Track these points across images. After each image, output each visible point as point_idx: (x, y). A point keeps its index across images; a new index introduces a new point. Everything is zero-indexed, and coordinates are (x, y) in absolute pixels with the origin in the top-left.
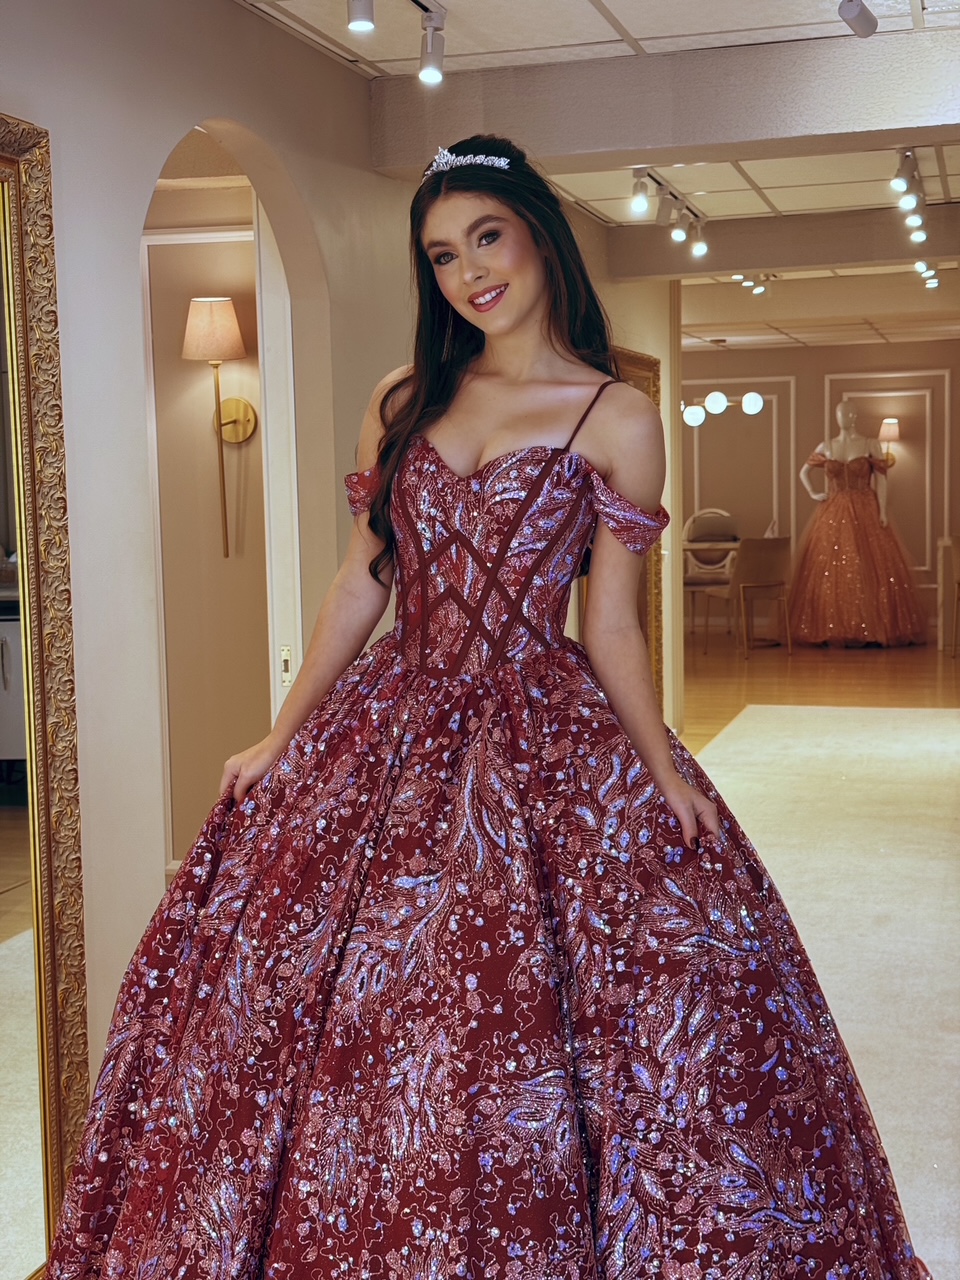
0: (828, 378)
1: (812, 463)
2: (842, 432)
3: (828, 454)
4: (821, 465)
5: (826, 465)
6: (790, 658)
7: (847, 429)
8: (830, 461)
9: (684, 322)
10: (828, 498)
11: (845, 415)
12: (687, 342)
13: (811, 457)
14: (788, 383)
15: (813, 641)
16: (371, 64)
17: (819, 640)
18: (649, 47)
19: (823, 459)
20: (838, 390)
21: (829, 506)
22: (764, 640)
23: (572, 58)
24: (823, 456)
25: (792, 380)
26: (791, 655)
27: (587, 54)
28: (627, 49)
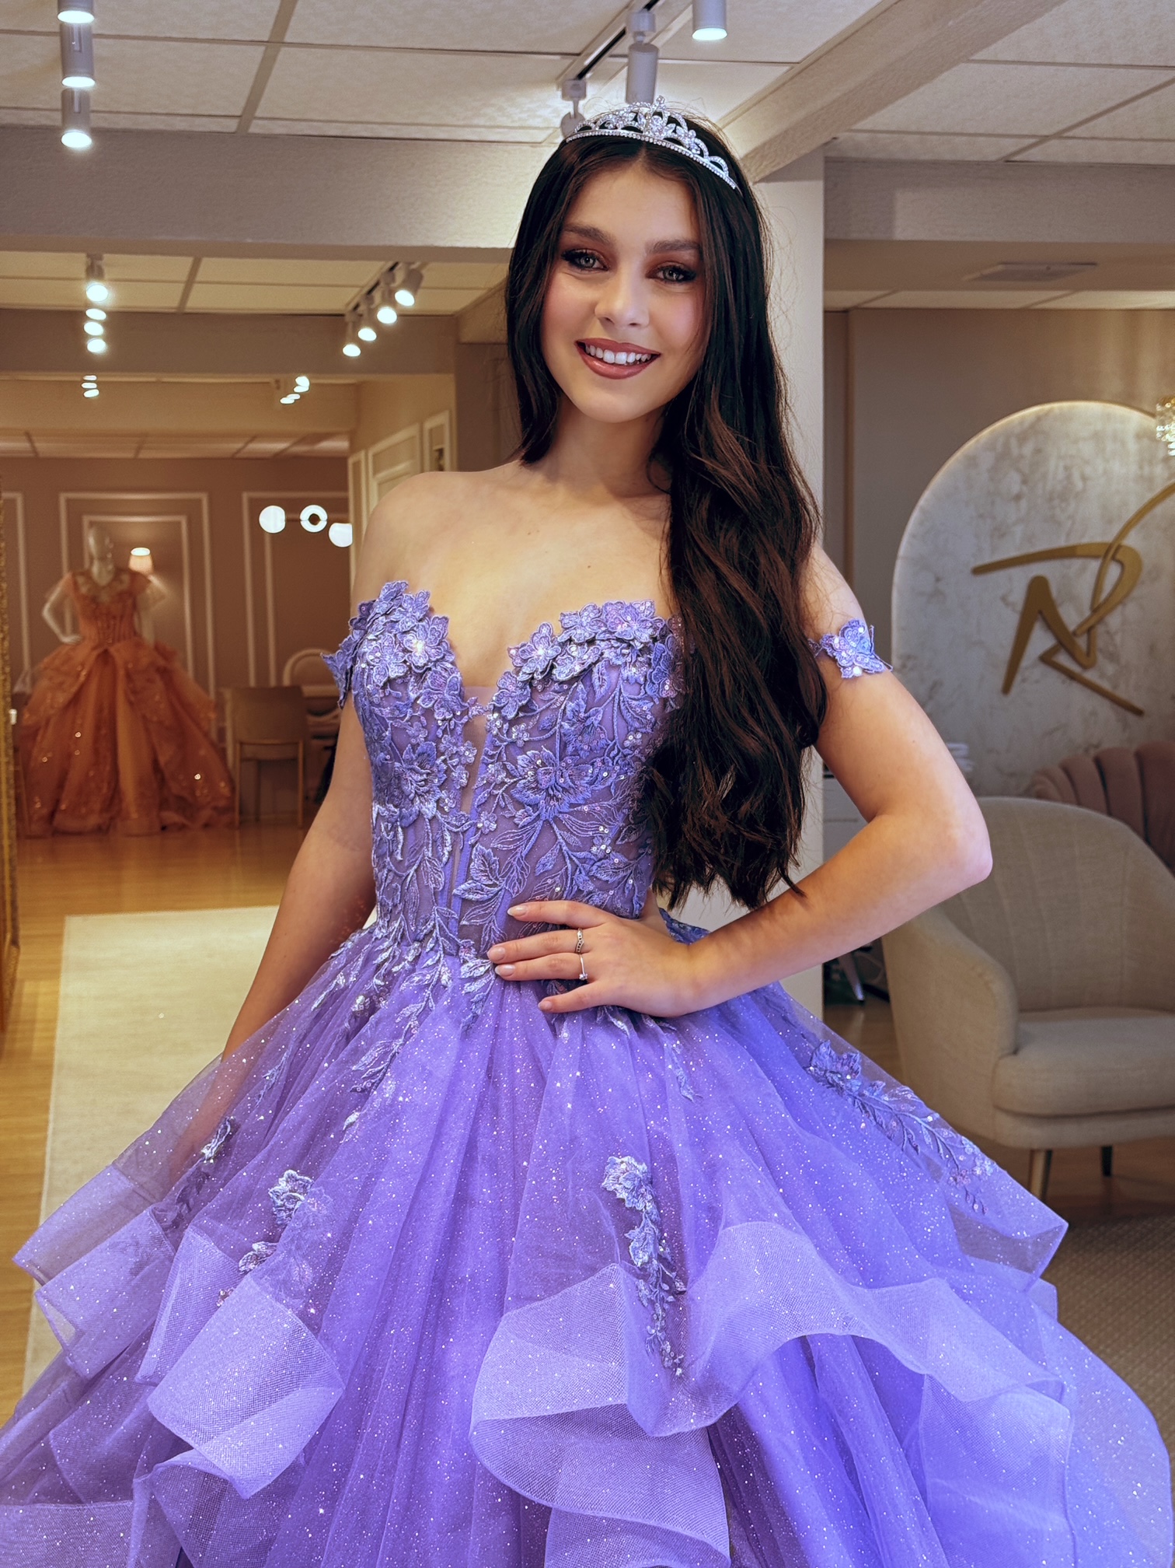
0: (63, 497)
14: (15, 500)
18: (256, 128)
20: (76, 512)
23: (161, 127)
25: (19, 497)
28: (232, 125)
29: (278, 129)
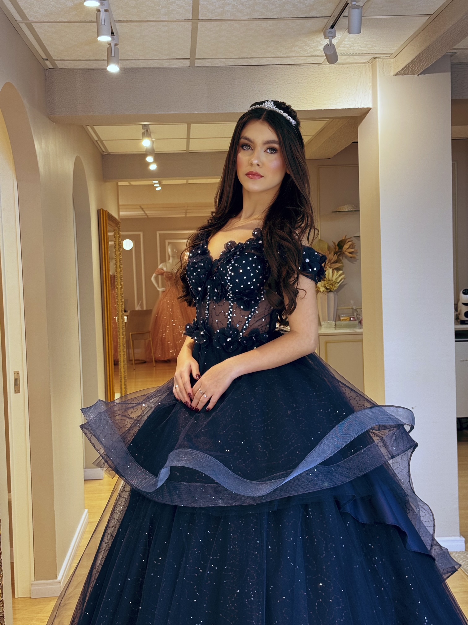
0: (158, 233)
1: (158, 273)
2: (171, 258)
3: (165, 269)
4: (162, 274)
5: (164, 274)
6: (154, 368)
7: (173, 257)
8: (167, 272)
9: (120, 203)
10: (166, 290)
11: (172, 250)
12: (122, 213)
13: (157, 271)
14: (140, 235)
15: (163, 359)
16: (53, 62)
17: (166, 359)
18: (198, 64)
19: (163, 271)
20: (163, 238)
21: (167, 294)
22: (138, 360)
23: (158, 66)
24: (163, 270)
25: (141, 234)
26: (155, 366)
27: (166, 64)
28: (187, 63)
29: (208, 63)
